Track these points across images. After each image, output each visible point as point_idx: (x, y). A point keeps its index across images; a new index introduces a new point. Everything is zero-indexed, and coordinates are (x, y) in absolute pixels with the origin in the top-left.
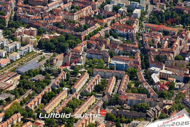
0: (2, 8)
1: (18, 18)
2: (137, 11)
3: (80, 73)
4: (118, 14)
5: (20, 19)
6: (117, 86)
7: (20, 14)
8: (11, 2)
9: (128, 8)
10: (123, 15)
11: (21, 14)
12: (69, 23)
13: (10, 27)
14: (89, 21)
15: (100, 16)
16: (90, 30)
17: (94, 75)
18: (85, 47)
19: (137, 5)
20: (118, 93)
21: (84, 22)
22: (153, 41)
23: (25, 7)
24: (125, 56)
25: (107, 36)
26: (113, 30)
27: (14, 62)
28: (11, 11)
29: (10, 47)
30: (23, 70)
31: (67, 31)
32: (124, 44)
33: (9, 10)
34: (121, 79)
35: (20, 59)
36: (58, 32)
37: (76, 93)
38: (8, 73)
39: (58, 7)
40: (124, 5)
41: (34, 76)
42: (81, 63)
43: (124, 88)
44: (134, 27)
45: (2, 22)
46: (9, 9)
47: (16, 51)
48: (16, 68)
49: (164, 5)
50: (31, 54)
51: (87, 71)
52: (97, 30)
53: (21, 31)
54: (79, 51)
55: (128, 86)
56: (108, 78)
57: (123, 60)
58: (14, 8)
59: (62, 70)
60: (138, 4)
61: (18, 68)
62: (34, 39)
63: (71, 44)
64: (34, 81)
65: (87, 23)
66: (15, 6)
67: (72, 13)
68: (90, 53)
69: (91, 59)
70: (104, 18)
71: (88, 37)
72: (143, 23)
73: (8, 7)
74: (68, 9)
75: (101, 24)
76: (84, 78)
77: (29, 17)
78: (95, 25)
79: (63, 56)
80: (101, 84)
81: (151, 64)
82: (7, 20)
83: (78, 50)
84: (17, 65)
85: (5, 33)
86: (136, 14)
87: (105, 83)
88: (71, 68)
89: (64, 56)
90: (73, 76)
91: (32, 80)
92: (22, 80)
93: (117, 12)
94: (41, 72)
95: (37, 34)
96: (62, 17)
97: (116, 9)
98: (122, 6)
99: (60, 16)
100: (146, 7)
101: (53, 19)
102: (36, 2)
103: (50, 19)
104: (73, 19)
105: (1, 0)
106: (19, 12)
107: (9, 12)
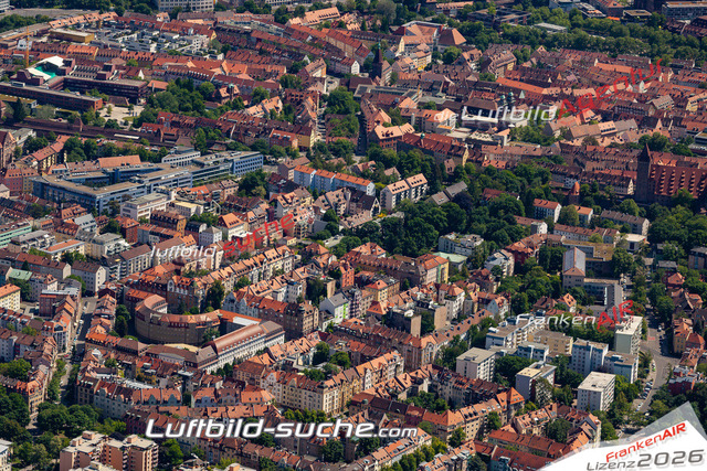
0: (21, 347)
1: (81, 395)
2: (599, 383)
4: (514, 391)
5: (92, 397)
7: (94, 375)
8: (62, 323)
9: (562, 367)
10: (538, 397)
11: (98, 376)
13: (47, 430)
14: (385, 417)
15: (437, 397)
16: (384, 458)
19: (600, 357)
23: (118, 349)
26: (487, 459)
28: (58, 363)
31: (286, 457)
33: (47, 356)
36: (246, 461)
39: (259, 353)
40: (542, 352)
45: (13, 408)
46: (46, 351)
52: (416, 455)
53: (88, 450)
58: (73, 351)
60: (606, 352)
66: (76, 342)
67: (316, 381)
70: (453, 406)
72: (620, 436)
73: (46, 346)
74: (301, 362)
75: (436, 431)
77: (128, 392)
82: (37, 399)
85: (20, 457)
86: (592, 395)
93: (512, 384)
95: (158, 467)
96: (273, 396)
97: (507, 370)
98: (536, 359)
99: (262, 392)
100: (640, 366)
101: (232, 401)
102: (170, 326)
103: (220, 402)
104: (320, 406)
105: (20, 315)
106: (89, 368)
107: (47, 364)
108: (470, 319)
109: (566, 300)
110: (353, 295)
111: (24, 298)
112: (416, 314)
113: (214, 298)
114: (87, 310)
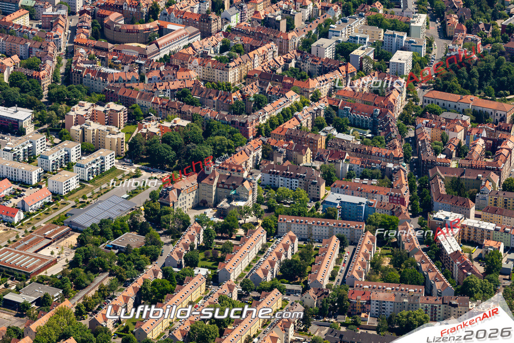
0: (33, 49)
1: (75, 78)
2: (403, 58)
3: (243, 228)
4: (350, 65)
5: (81, 80)
6: (342, 264)
7: (82, 65)
8: (58, 33)
9: (378, 48)
10: (364, 68)
11: (85, 66)
12: (215, 91)
13: (55, 102)
14: (270, 84)
15: (301, 71)
16: (271, 110)
17: (279, 234)
18: (258, 156)
19: (402, 41)
20: (345, 283)
21: (255, 87)
22: (445, 140)
23: (96, 48)
24: (366, 181)
25: (318, 126)
26: (336, 109)
27: (62, 197)
28: (58, 59)
29: (51, 158)
30: (86, 219)
31: (209, 113)
32: (363, 147)
33: (51, 54)
34: (354, 243)
35: (77, 190)
36: (184, 116)
37: (229, 283)
38: (45, 229)
39: (185, 47)
40: (365, 39)
41: (116, 236)
42: (246, 200)
43: (362, 269)
44: (392, 101)
45: (32, 88)
46: (50, 51)
47: (69, 168)
48: (66, 215)
49: (476, 41)
50: (111, 174)
51: (260, 222)
52: (291, 108)
53: (83, 113)
54: (240, 169)
55: (372, 264)
56: (320, 242)
57: (361, 193)
58: (66, 50)
59: (192, 221)
60: (405, 38)
61: (72, 215)
62: (118, 135)
63: (218, 148)
64: (116, 251)
65: (262, 91)
66: (67, 45)
67: (224, 64)
68: (270, 173)
69: (272, 190)
70: (311, 75)
71: (266, 130)
72: (418, 90)
73: (49, 48)
74: (213, 52)
75: (302, 92)
76: (251, 241)
77: (105, 75)
78: (286, 94)
79: (195, 182)
80: (297, 258)
81: (436, 203)
82: (46, 82)
83: (239, 164)
84: (70, 206)
85: (39, 119)
86: (399, 65)
87: (310, 255)
88: (218, 215)
89: (199, 180)
90: (224, 235)
91: (109, 248)
92: (82, 248)
93: (348, 60)
94: (134, 227)
95: (128, 122)
96: (197, 74)
97: (344, 51)
98: (361, 44)
99: (190, 72)
100: (427, 46)
101: (171, 78)
102: (127, 32)
103: (164, 79)
104: (227, 79)
105: (31, 29)
106: (78, 61)
107: (51, 59)
108: (317, 20)
109: (377, 6)
110: (242, 7)
111: (31, 18)
112: (283, 18)
113: (153, 13)
114: (72, 24)
